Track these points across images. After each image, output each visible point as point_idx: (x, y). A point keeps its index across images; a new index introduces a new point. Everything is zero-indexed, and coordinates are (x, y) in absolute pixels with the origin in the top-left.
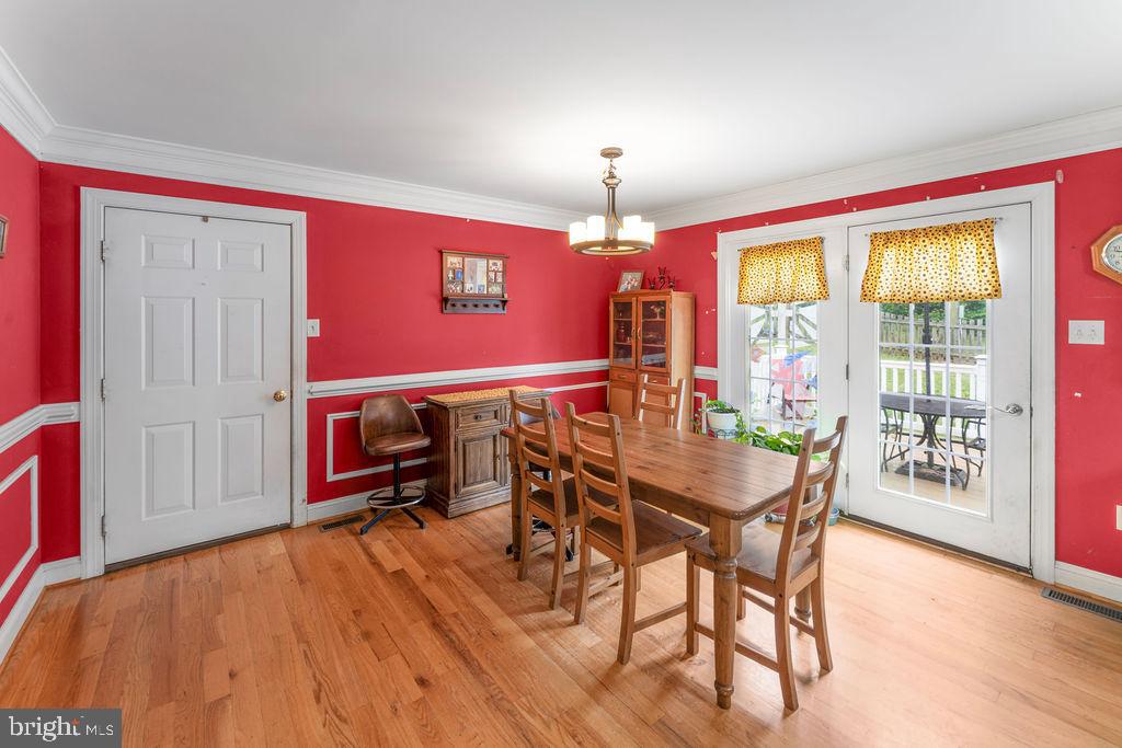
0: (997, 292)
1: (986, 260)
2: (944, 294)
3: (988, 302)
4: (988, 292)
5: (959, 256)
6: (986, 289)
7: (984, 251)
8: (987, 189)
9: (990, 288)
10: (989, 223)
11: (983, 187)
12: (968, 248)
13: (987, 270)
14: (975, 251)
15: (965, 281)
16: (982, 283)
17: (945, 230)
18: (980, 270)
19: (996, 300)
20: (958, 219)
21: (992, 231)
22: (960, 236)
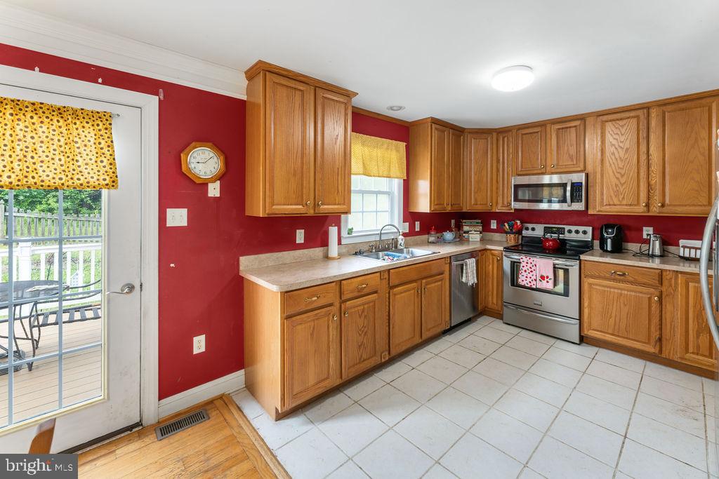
0: (114, 184)
1: (105, 150)
2: (57, 180)
3: (105, 192)
4: (106, 182)
5: (76, 142)
6: (104, 180)
7: (103, 142)
8: (103, 83)
9: (108, 178)
10: (107, 116)
11: (100, 80)
12: (87, 134)
13: (105, 160)
14: (92, 140)
15: (82, 168)
16: (100, 173)
17: (61, 111)
18: (99, 160)
19: (113, 191)
20: (76, 104)
21: (110, 124)
22: (78, 122)
